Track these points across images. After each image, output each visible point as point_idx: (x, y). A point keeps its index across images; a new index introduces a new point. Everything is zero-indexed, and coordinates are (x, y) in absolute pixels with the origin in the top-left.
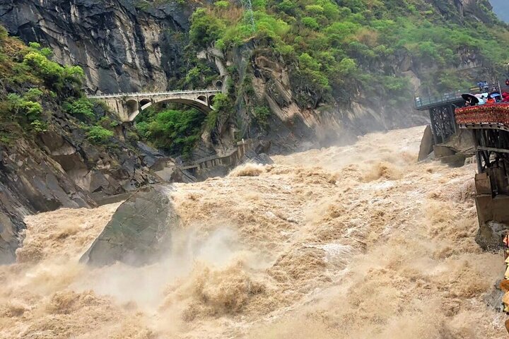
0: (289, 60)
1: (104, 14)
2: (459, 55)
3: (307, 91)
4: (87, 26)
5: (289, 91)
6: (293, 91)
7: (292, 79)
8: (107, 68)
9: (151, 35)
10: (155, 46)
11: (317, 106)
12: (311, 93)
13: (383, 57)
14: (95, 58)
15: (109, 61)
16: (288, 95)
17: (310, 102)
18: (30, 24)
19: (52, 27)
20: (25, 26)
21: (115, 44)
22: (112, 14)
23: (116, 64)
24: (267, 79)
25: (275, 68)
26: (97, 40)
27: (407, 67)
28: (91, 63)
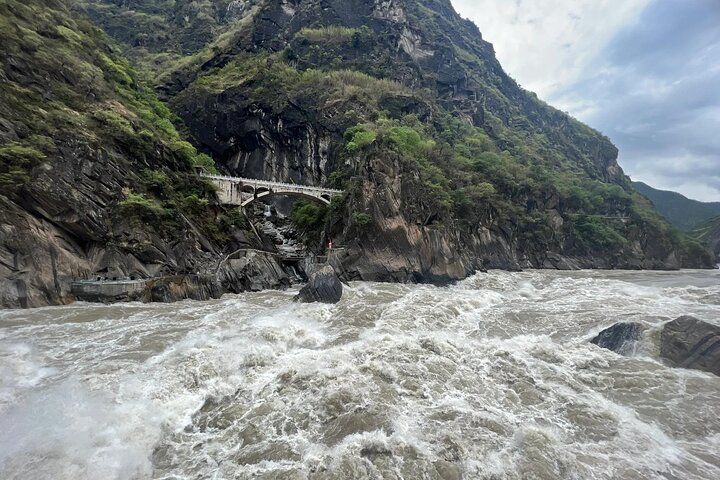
0: (406, 168)
1: (298, 127)
2: (607, 204)
3: (419, 203)
4: (286, 135)
5: (399, 201)
6: (403, 200)
7: (404, 187)
8: (296, 169)
9: (323, 145)
10: (324, 153)
11: (430, 223)
12: (425, 207)
13: (527, 190)
14: (289, 160)
15: (297, 164)
16: (396, 205)
17: (421, 216)
18: (255, 132)
19: (268, 135)
20: (251, 132)
21: (303, 151)
22: (304, 128)
23: (302, 166)
24: (379, 183)
25: (387, 173)
26: (292, 146)
27: (551, 205)
28: (286, 164)
